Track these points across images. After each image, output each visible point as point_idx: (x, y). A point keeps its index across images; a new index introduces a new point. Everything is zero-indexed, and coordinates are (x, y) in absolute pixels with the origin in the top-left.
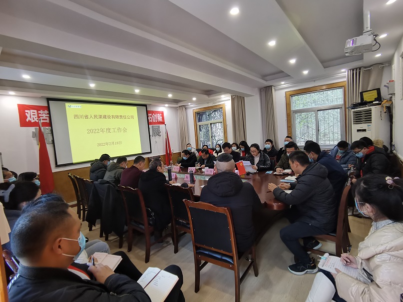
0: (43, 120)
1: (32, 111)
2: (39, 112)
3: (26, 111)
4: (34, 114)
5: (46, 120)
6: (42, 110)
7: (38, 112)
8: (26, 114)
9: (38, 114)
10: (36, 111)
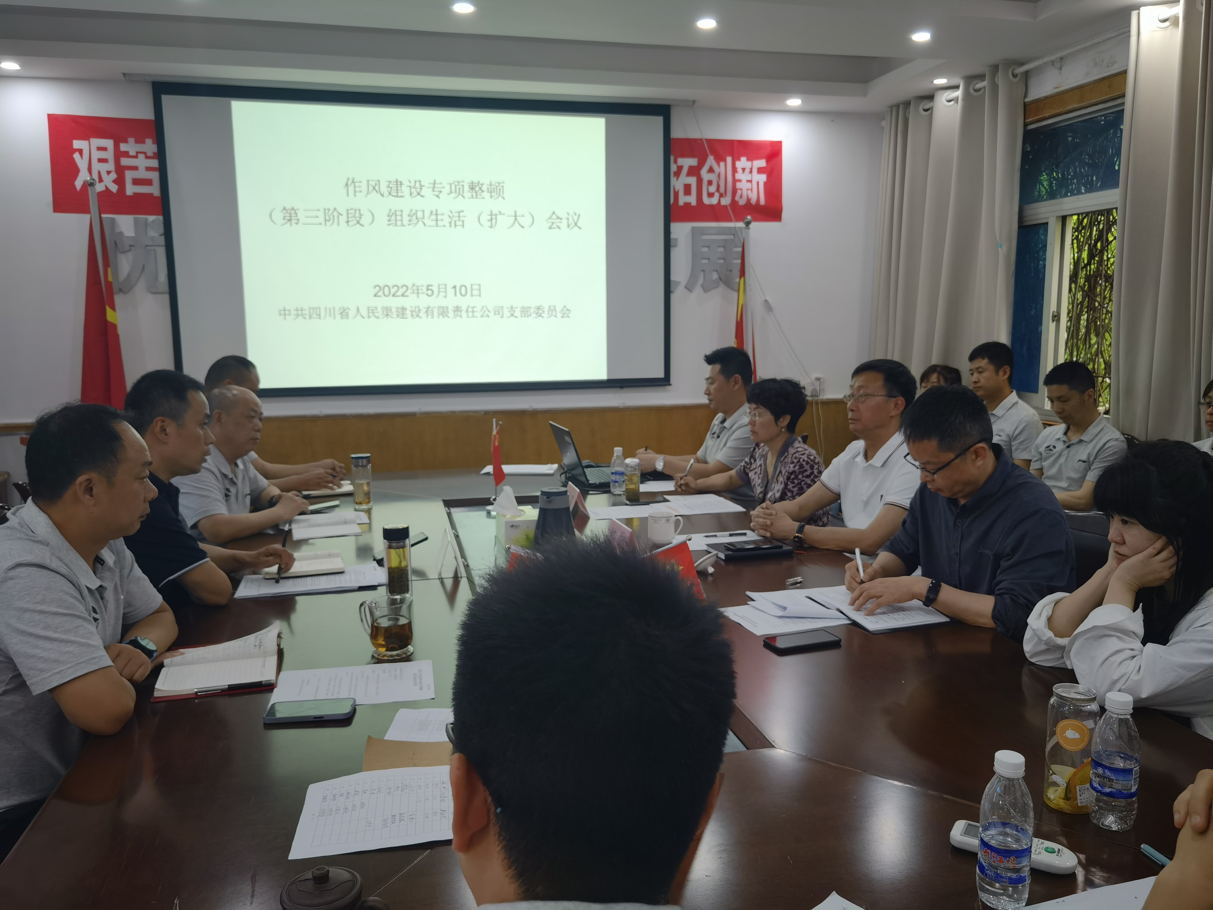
0: (137, 182)
1: (97, 142)
2: (123, 147)
3: (77, 144)
4: (103, 155)
5: (148, 182)
6: (131, 140)
7: (116, 146)
8: (76, 156)
9: (119, 154)
10: (109, 143)
